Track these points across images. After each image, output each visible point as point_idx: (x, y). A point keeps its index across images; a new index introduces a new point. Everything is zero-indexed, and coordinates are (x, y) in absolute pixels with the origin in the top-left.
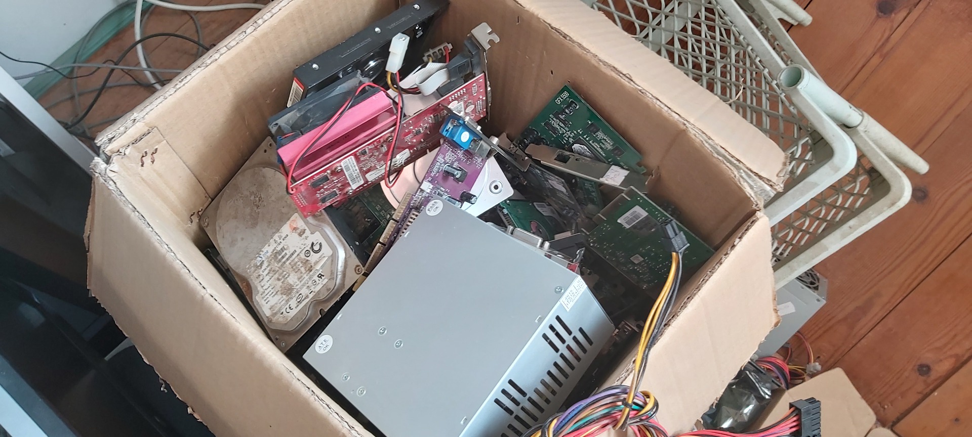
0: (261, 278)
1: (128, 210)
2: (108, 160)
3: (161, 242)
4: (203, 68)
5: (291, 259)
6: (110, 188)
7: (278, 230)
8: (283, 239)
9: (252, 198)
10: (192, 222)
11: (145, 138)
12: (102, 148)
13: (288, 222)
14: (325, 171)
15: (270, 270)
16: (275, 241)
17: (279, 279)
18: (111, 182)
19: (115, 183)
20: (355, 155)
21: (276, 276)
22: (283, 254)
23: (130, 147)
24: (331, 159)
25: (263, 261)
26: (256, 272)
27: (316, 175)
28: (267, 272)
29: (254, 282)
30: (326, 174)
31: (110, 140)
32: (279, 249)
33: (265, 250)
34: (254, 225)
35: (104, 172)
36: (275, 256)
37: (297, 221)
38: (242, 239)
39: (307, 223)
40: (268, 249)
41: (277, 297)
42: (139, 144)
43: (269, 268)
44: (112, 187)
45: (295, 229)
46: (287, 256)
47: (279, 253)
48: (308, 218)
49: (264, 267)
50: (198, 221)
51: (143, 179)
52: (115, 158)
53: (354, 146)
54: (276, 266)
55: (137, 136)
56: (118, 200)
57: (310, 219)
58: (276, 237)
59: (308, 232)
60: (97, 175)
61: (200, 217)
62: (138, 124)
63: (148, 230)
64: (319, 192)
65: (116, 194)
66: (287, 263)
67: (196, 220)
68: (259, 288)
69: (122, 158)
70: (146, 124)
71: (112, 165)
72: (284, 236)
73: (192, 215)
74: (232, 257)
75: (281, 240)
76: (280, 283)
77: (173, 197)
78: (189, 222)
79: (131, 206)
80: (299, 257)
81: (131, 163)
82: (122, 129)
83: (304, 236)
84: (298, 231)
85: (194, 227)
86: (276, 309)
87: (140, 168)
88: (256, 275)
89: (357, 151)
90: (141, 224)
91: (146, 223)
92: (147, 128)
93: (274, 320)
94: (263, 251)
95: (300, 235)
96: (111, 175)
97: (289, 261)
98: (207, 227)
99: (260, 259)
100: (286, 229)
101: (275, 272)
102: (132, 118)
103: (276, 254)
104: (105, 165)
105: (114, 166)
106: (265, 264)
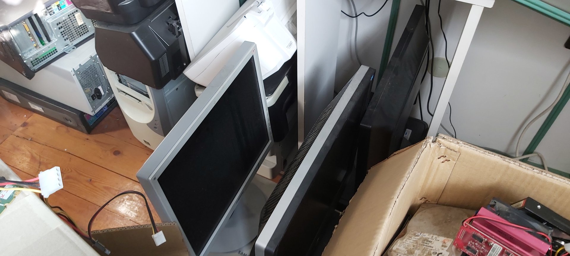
0: (410, 239)
1: (417, 156)
2: (434, 142)
3: (409, 173)
4: (502, 159)
5: (427, 247)
6: (422, 146)
7: (439, 235)
8: (435, 240)
9: (449, 218)
10: (421, 199)
11: (452, 152)
12: (438, 137)
13: (446, 238)
14: (485, 237)
15: (416, 241)
16: (433, 237)
17: (414, 246)
18: (425, 146)
19: (425, 147)
20: (504, 249)
21: (415, 245)
22: (428, 243)
23: (445, 147)
24: (493, 237)
25: (419, 236)
26: (412, 235)
27: (480, 234)
28: (415, 240)
29: (406, 237)
30: (484, 239)
31: (444, 138)
32: (429, 240)
33: (425, 234)
34: (435, 225)
35: (428, 142)
36: (425, 240)
37: (449, 242)
38: (425, 223)
39: (451, 246)
40: (426, 236)
41: (404, 249)
42: (449, 150)
43: (417, 240)
44: (423, 147)
45: (444, 242)
46: (428, 245)
47: (428, 241)
48: (453, 246)
49: (416, 237)
50: (423, 202)
51: (432, 162)
52: (436, 144)
53: (508, 246)
54: (420, 242)
55: (451, 148)
56: (419, 151)
57: (454, 247)
58: (435, 236)
59: (446, 249)
60: (425, 140)
61: (425, 203)
62: (457, 145)
63: (412, 167)
64: (471, 241)
65: (421, 150)
66: (424, 247)
67: (423, 201)
68: (404, 240)
69: (438, 147)
70: (459, 149)
71: (433, 144)
72: (438, 239)
73: (424, 198)
74: (412, 223)
75: (434, 239)
76: (412, 247)
77: (429, 182)
78: (420, 199)
79: (419, 157)
80: (430, 250)
81: (437, 152)
82: (451, 140)
83: (443, 248)
84: (444, 244)
85: (419, 202)
86: (398, 251)
87: (437, 158)
88: (410, 236)
89: (507, 249)
90: (413, 163)
91: (414, 165)
92: (458, 150)
93: (392, 252)
94: (424, 233)
95: (442, 246)
96: (428, 145)
97: (426, 247)
98: (422, 207)
99: (420, 234)
100: (442, 239)
101: (417, 243)
102: (459, 142)
103: (426, 240)
104: (431, 141)
105: (433, 145)
106: (418, 237)
